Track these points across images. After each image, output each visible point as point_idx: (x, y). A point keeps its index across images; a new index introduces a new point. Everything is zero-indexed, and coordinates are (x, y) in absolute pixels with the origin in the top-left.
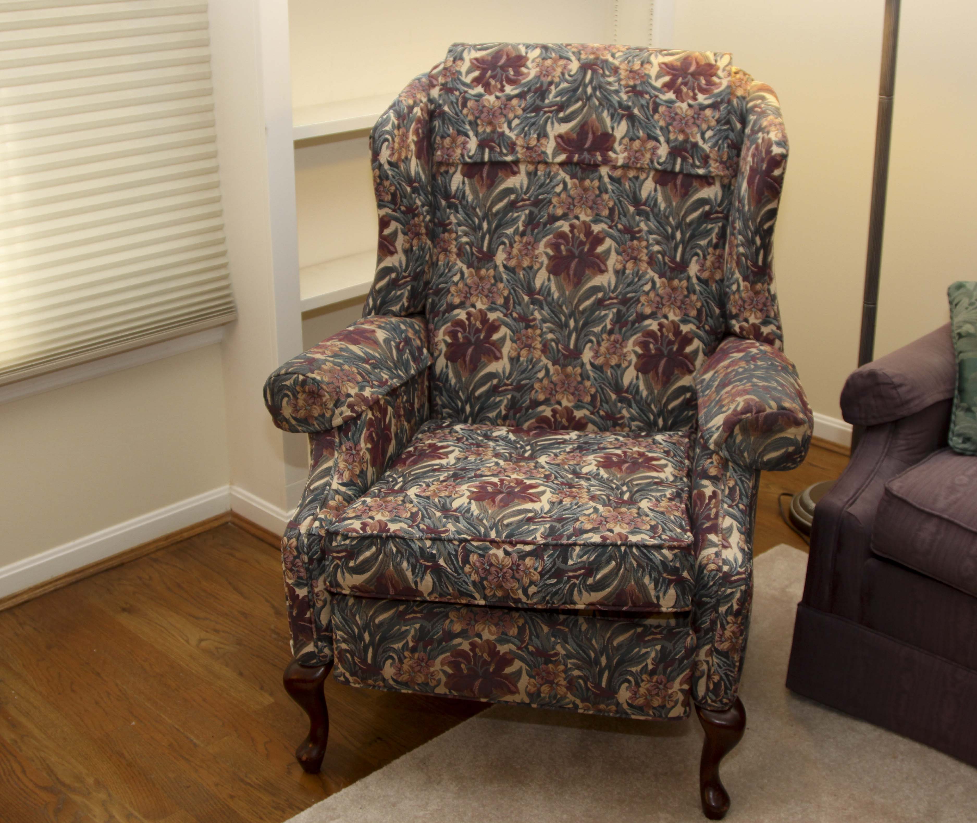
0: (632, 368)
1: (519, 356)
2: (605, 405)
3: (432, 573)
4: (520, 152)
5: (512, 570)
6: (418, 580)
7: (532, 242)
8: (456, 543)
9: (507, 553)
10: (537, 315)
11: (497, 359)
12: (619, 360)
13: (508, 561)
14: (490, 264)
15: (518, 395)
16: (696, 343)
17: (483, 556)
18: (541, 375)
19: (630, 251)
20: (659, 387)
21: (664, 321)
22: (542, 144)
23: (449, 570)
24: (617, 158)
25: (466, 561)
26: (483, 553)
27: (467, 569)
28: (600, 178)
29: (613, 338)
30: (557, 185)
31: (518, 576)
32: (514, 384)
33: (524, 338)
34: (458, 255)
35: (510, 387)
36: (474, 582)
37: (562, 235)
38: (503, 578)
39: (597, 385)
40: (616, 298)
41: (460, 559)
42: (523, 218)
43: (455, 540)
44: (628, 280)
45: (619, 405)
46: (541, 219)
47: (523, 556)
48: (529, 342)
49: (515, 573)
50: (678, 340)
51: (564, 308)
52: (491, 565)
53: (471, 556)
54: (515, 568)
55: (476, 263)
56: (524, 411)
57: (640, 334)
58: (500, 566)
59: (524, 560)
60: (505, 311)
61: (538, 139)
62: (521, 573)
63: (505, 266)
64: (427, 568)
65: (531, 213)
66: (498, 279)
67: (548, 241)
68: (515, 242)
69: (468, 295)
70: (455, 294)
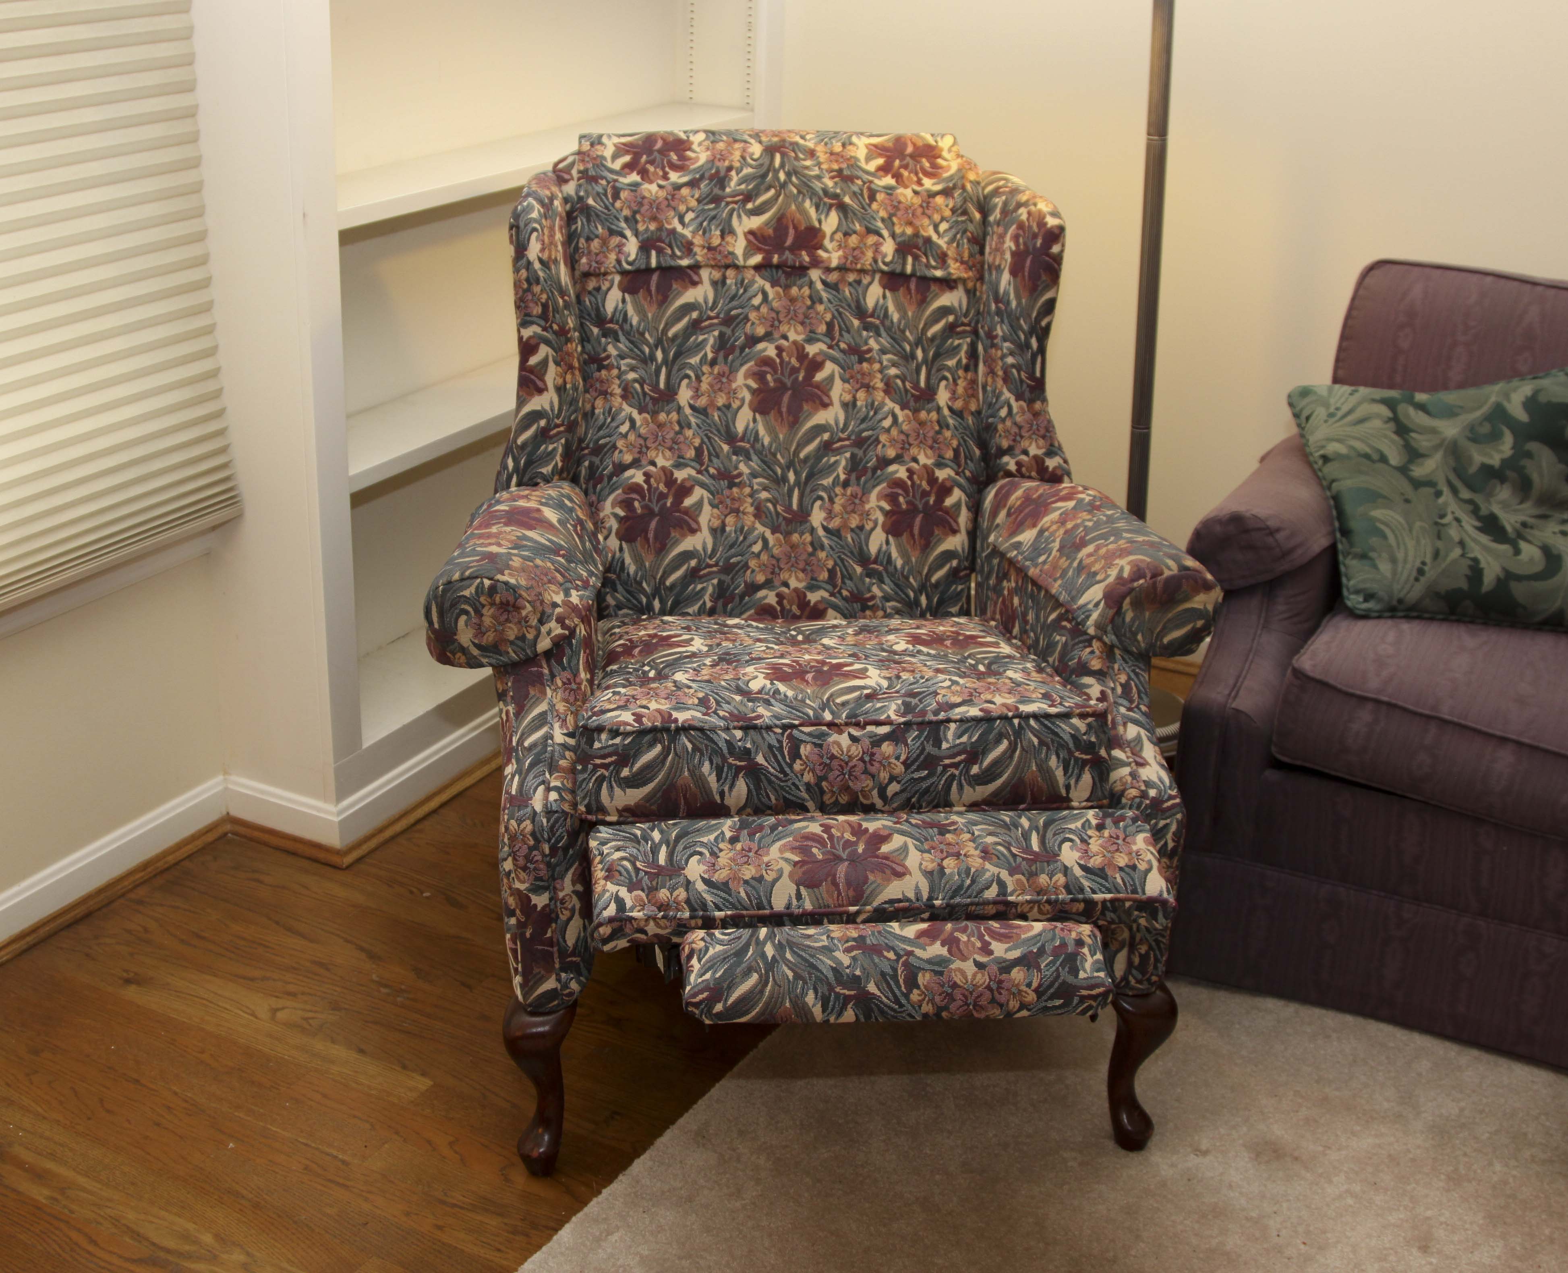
0: (879, 529)
1: (724, 525)
2: (848, 582)
3: (746, 776)
4: (700, 254)
5: (864, 762)
6: (726, 789)
7: (727, 372)
8: (779, 731)
9: (854, 739)
10: (743, 468)
11: (693, 531)
12: (861, 520)
13: (856, 750)
14: (671, 405)
15: (727, 579)
16: (957, 495)
17: (820, 746)
18: (757, 548)
19: (859, 376)
20: (917, 553)
21: (914, 465)
22: (727, 243)
23: (772, 770)
24: (830, 258)
25: (795, 754)
26: (819, 742)
27: (798, 766)
28: (811, 284)
29: (849, 491)
30: (755, 296)
31: (873, 769)
32: (721, 564)
33: (728, 501)
34: (624, 397)
35: (715, 569)
36: (808, 785)
37: (767, 362)
38: (850, 775)
39: (835, 556)
40: (848, 439)
41: (786, 753)
42: (711, 341)
43: (777, 726)
44: (862, 415)
45: (867, 580)
46: (736, 341)
47: (877, 741)
48: (736, 506)
49: (868, 766)
50: (934, 490)
51: (779, 456)
52: (833, 757)
53: (802, 747)
54: (867, 759)
55: (650, 406)
56: (737, 599)
57: (885, 485)
58: (846, 758)
59: (880, 746)
60: (698, 466)
61: (722, 237)
62: (876, 764)
63: (692, 407)
64: (739, 769)
65: (722, 335)
66: (683, 424)
67: (748, 370)
68: (704, 374)
69: (644, 450)
70: (624, 449)
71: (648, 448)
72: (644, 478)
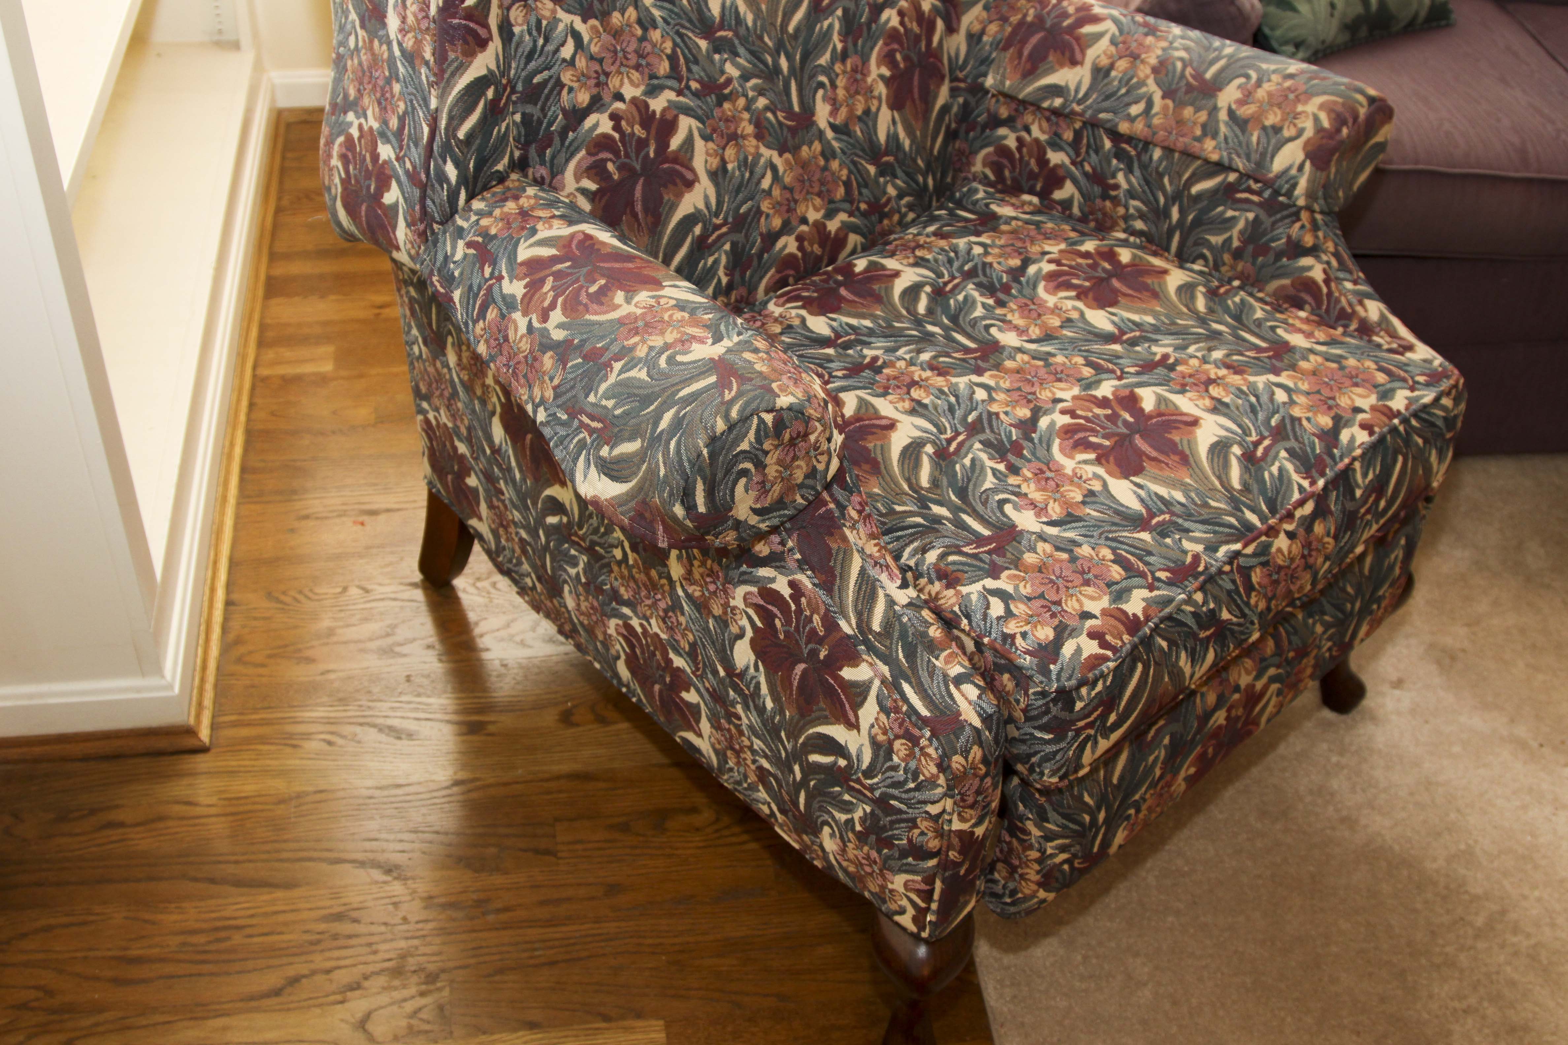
0: (884, 108)
1: (723, 163)
2: (864, 191)
10: (730, 70)
11: (689, 185)
12: (866, 102)
15: (740, 238)
16: (939, 25)
18: (766, 182)
20: (920, 123)
21: (903, 3)
29: (849, 65)
32: (730, 219)
33: (722, 125)
35: (724, 229)
39: (848, 162)
41: (1242, 592)
45: (881, 180)
48: (733, 129)
50: (923, 30)
51: (766, 38)
55: (596, 5)
56: (755, 263)
57: (881, 43)
60: (676, 84)
66: (646, 23)
69: (602, 78)
70: (575, 85)
71: (607, 75)
72: (611, 124)
